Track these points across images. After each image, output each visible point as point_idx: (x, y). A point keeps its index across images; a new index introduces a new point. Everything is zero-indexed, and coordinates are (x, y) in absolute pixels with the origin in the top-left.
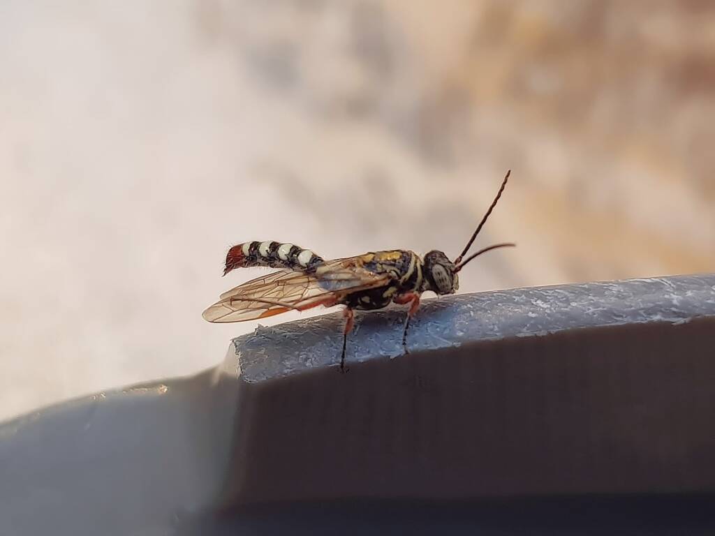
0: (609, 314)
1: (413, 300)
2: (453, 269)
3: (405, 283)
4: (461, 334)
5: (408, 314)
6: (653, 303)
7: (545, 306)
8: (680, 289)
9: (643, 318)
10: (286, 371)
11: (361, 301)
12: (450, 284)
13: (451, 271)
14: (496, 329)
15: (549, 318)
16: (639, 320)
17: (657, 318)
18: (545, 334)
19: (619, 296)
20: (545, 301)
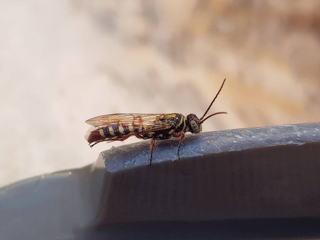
0: (270, 141)
1: (181, 136)
2: (200, 122)
3: (178, 128)
4: (203, 150)
5: (180, 142)
6: (289, 136)
7: (241, 138)
8: (301, 130)
9: (284, 143)
10: (125, 167)
11: (159, 136)
12: (198, 129)
13: (199, 123)
14: (219, 148)
15: (243, 143)
16: (283, 144)
17: (290, 142)
18: (241, 150)
19: (274, 133)
20: (241, 135)
